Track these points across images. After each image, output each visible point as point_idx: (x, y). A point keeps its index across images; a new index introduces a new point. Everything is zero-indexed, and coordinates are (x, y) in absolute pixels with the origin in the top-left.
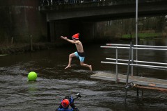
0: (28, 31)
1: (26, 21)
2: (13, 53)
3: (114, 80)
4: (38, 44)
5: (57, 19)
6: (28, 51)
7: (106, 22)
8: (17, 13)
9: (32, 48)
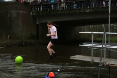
0: (21, 30)
1: (20, 23)
4: (29, 41)
8: (14, 16)
9: (24, 43)
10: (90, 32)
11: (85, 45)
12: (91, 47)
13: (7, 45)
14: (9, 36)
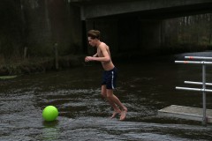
1: (48, 20)
2: (26, 72)
3: (200, 119)
4: (67, 58)
5: (98, 15)
6: (51, 69)
7: (181, 19)
8: (33, 7)
9: (57, 65)
13: (23, 70)
14: (26, 49)
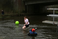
0: (18, 8)
1: (18, 4)
2: (12, 16)
3: (52, 23)
8: (14, 1)
9: (19, 15)
10: (53, 9)
11: (50, 15)
12: (53, 16)
13: (11, 16)
14: (12, 11)
